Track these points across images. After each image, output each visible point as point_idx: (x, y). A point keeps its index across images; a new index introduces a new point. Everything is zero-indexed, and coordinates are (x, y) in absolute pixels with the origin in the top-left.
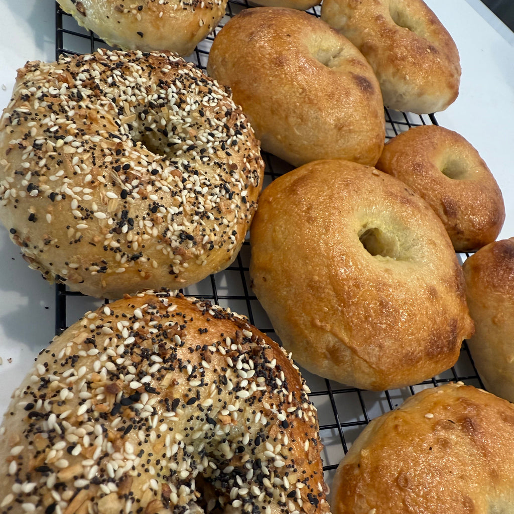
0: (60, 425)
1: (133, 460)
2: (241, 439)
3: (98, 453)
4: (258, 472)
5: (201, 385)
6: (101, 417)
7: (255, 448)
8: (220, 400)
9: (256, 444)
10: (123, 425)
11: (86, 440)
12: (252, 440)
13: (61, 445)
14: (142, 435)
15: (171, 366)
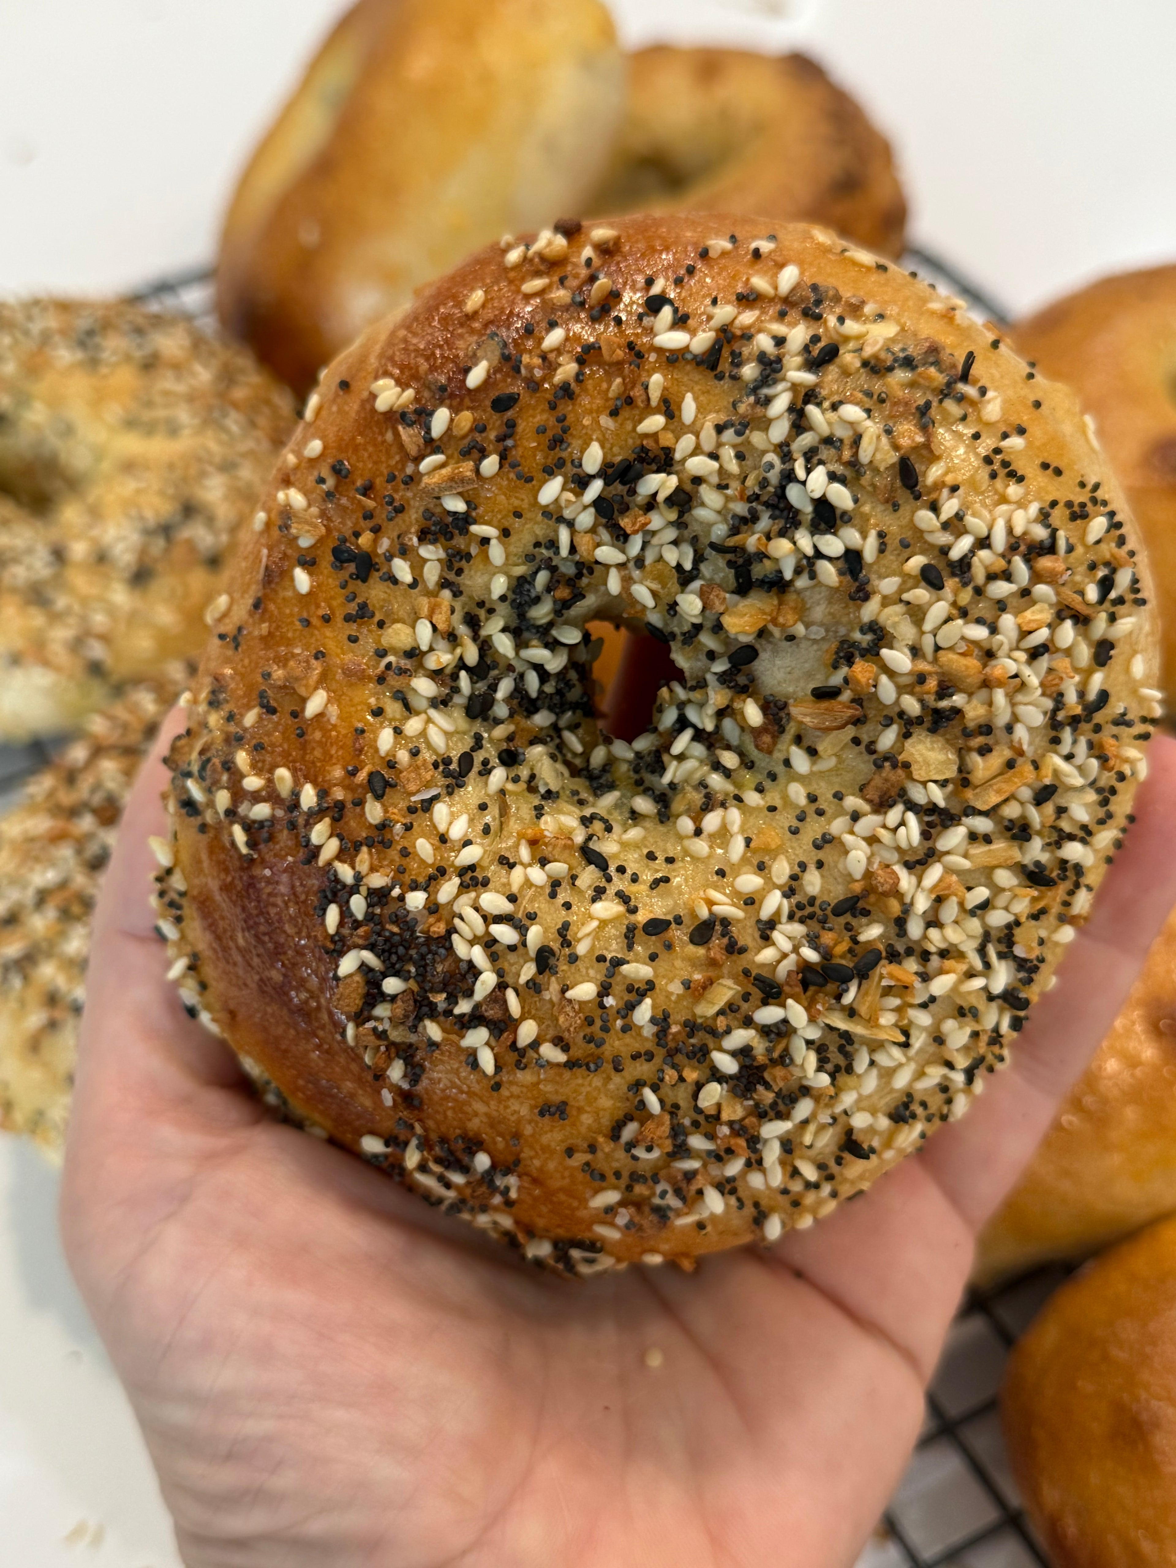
0: (987, 965)
1: (852, 832)
2: (510, 786)
3: (934, 873)
4: (482, 687)
5: (618, 963)
6: (899, 954)
7: (473, 749)
8: (567, 906)
9: (472, 757)
10: (854, 922)
11: (950, 911)
12: (480, 773)
13: (998, 918)
14: (813, 883)
15: (691, 1035)
